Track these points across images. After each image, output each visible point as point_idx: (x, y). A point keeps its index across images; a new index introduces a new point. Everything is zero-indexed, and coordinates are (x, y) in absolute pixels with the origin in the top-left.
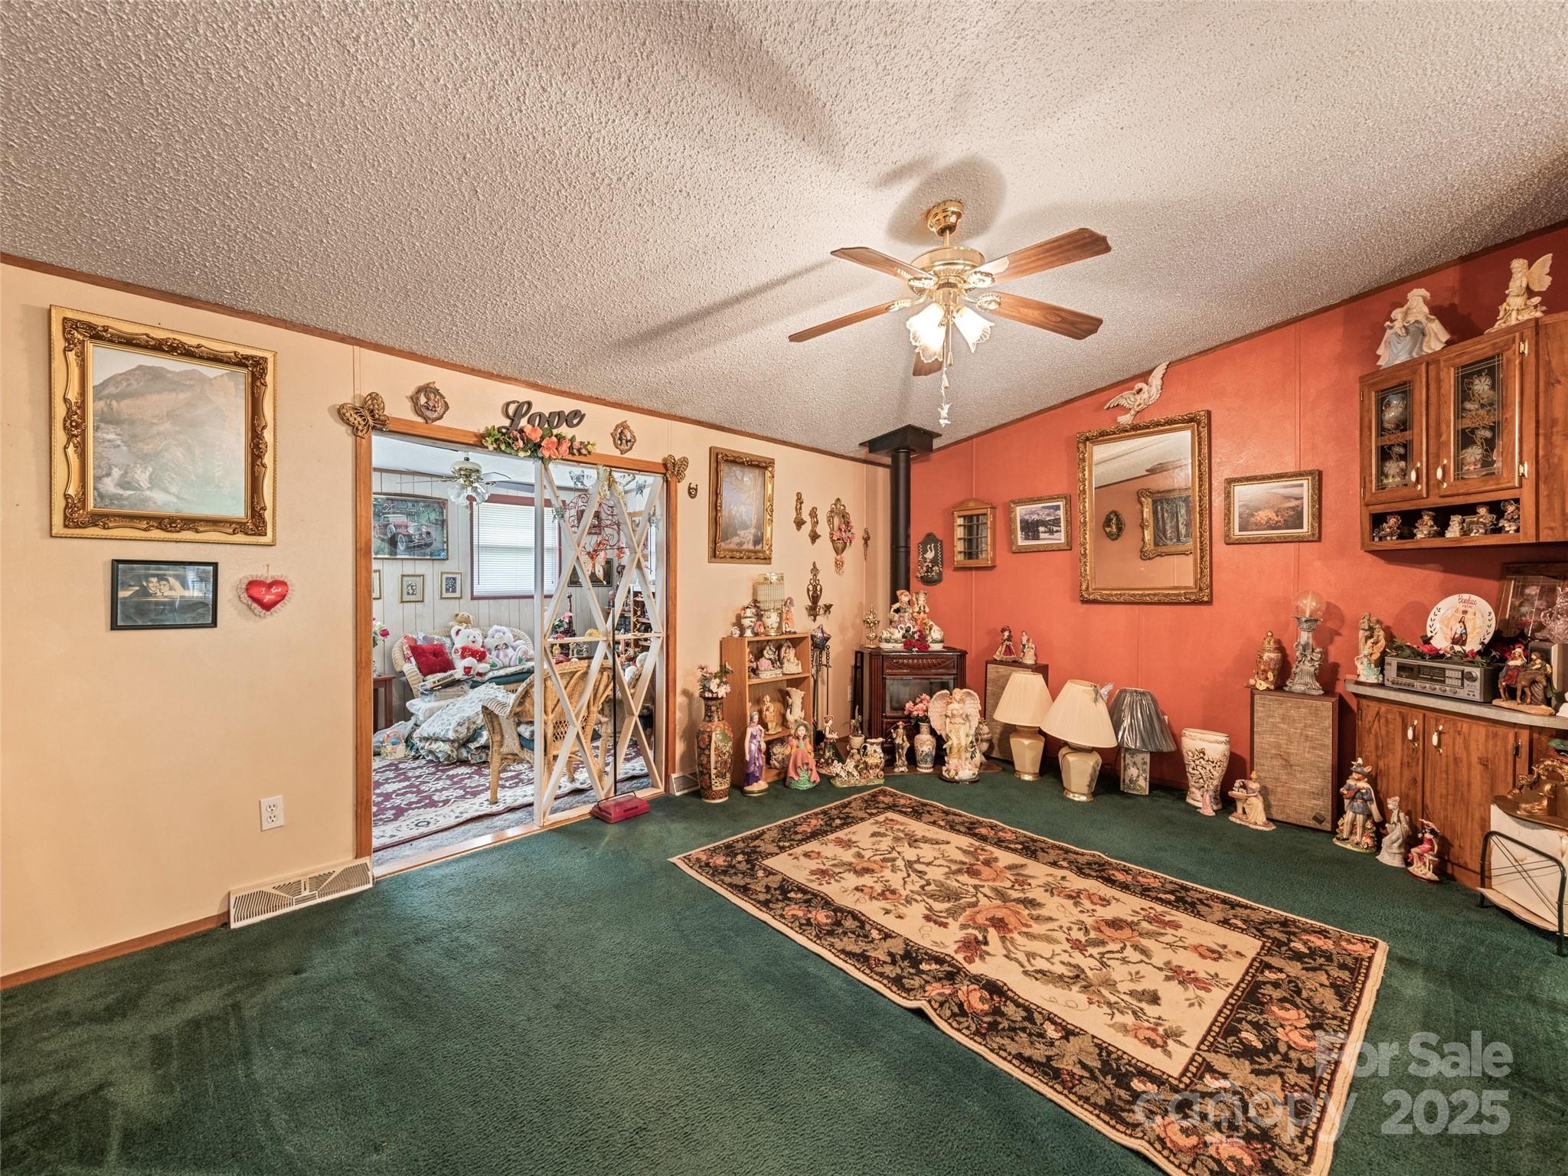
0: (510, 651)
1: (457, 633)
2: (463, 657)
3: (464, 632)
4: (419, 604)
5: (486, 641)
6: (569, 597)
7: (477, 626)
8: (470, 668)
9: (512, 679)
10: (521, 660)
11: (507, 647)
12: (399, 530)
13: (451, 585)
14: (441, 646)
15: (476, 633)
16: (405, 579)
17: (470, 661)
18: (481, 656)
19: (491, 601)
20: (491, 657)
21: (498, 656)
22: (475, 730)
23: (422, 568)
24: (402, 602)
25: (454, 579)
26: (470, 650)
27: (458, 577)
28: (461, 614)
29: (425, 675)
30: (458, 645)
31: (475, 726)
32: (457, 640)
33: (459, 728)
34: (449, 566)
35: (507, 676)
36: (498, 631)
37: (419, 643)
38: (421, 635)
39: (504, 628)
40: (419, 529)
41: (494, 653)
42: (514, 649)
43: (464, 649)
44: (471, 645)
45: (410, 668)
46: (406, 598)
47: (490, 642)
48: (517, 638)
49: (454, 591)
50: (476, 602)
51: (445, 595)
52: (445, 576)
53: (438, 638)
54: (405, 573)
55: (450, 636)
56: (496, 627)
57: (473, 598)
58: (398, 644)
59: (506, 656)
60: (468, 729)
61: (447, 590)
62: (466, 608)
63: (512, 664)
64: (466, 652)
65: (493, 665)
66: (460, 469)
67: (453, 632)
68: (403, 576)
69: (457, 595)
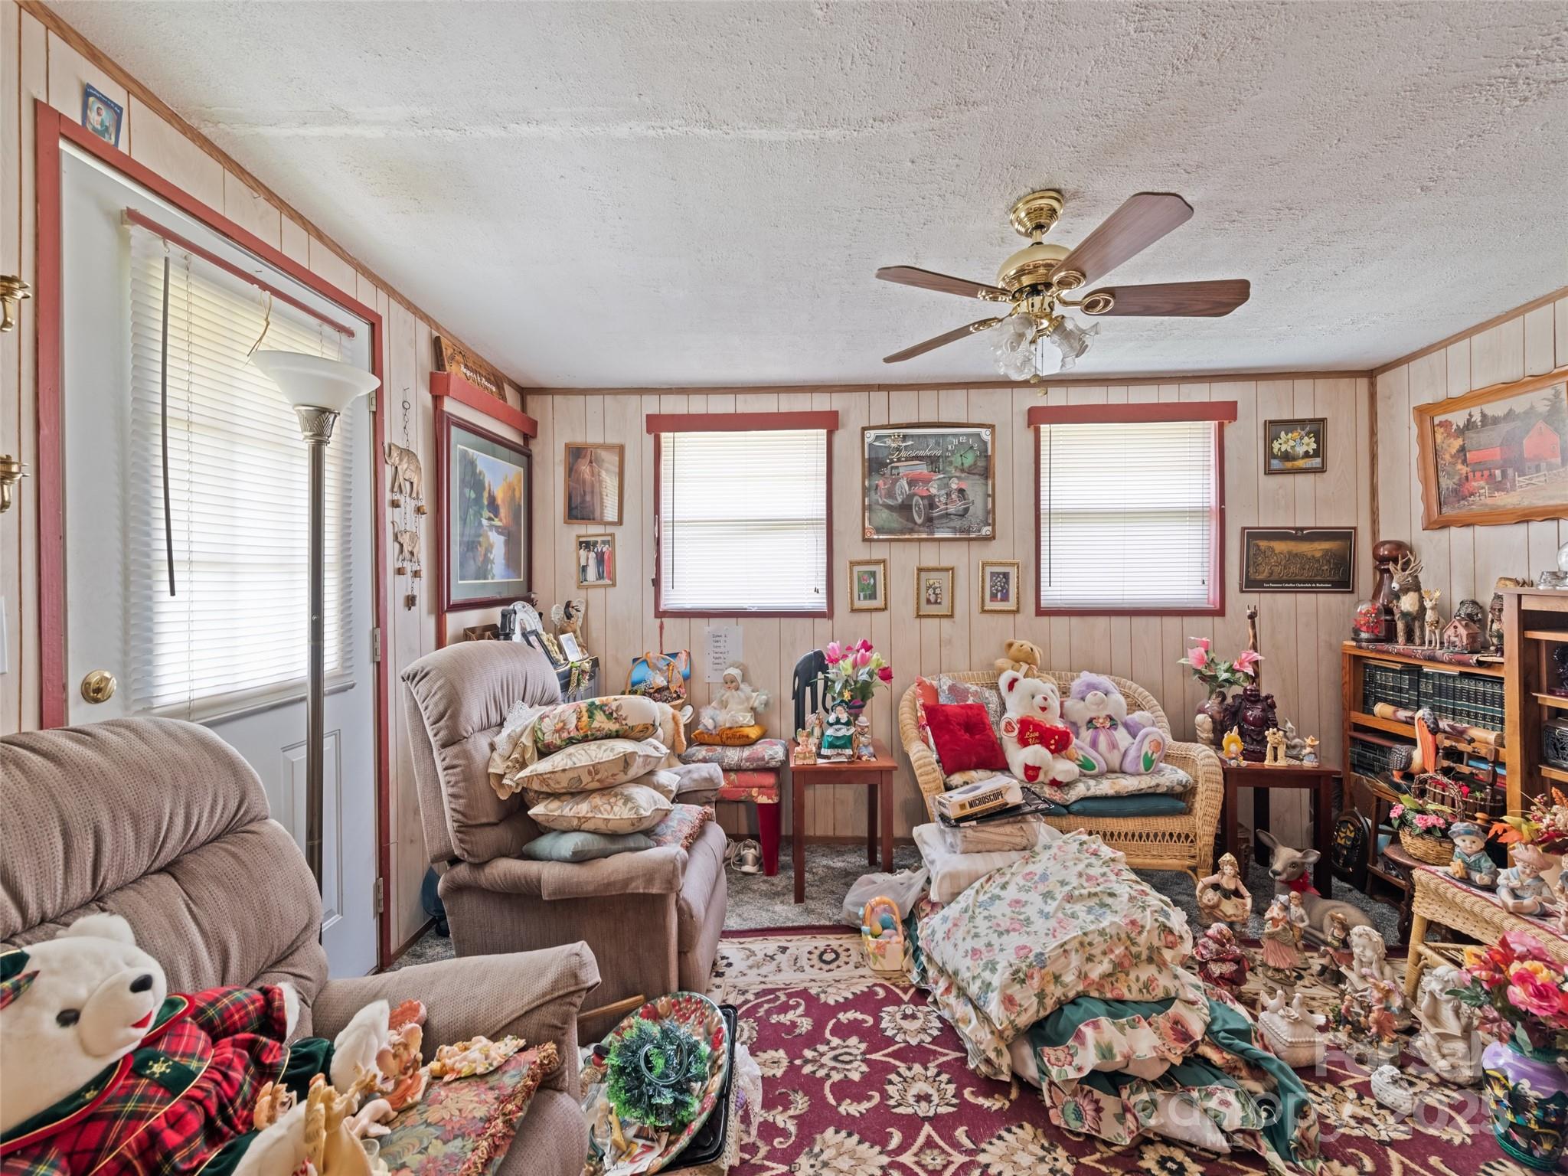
0: (1121, 735)
1: (1011, 686)
2: (1024, 742)
3: (1025, 684)
4: (945, 622)
5: (1069, 703)
6: (1252, 617)
7: (1047, 669)
8: (1037, 769)
9: (1131, 806)
10: (1149, 763)
11: (1114, 725)
12: (916, 489)
13: (1001, 587)
14: (980, 709)
15: (1046, 686)
16: (923, 574)
17: (1036, 753)
18: (1058, 742)
19: (1075, 620)
20: (1080, 744)
21: (1094, 744)
22: (1061, 1006)
23: (953, 555)
24: (919, 616)
25: (1006, 575)
26: (1038, 727)
27: (1013, 572)
28: (1018, 643)
29: (949, 772)
30: (1013, 714)
31: (1058, 992)
32: (1011, 700)
33: (1016, 990)
34: (995, 552)
35: (1118, 797)
36: (1092, 687)
37: (942, 700)
38: (945, 683)
39: (1104, 680)
40: (947, 485)
41: (1086, 735)
42: (1133, 731)
43: (1025, 724)
44: (1038, 716)
45: (922, 754)
46: (927, 609)
47: (1079, 710)
48: (1135, 706)
49: (1005, 598)
50: (1045, 620)
51: (990, 605)
52: (989, 570)
53: (975, 692)
54: (924, 565)
55: (995, 687)
56: (1086, 677)
57: (1040, 612)
58: (908, 695)
59: (1113, 746)
60: (1041, 996)
61: (994, 597)
62: (1027, 633)
63: (1128, 766)
64: (1030, 731)
65: (1086, 765)
66: (1021, 272)
67: (1003, 682)
68: (920, 570)
69: (1011, 605)
